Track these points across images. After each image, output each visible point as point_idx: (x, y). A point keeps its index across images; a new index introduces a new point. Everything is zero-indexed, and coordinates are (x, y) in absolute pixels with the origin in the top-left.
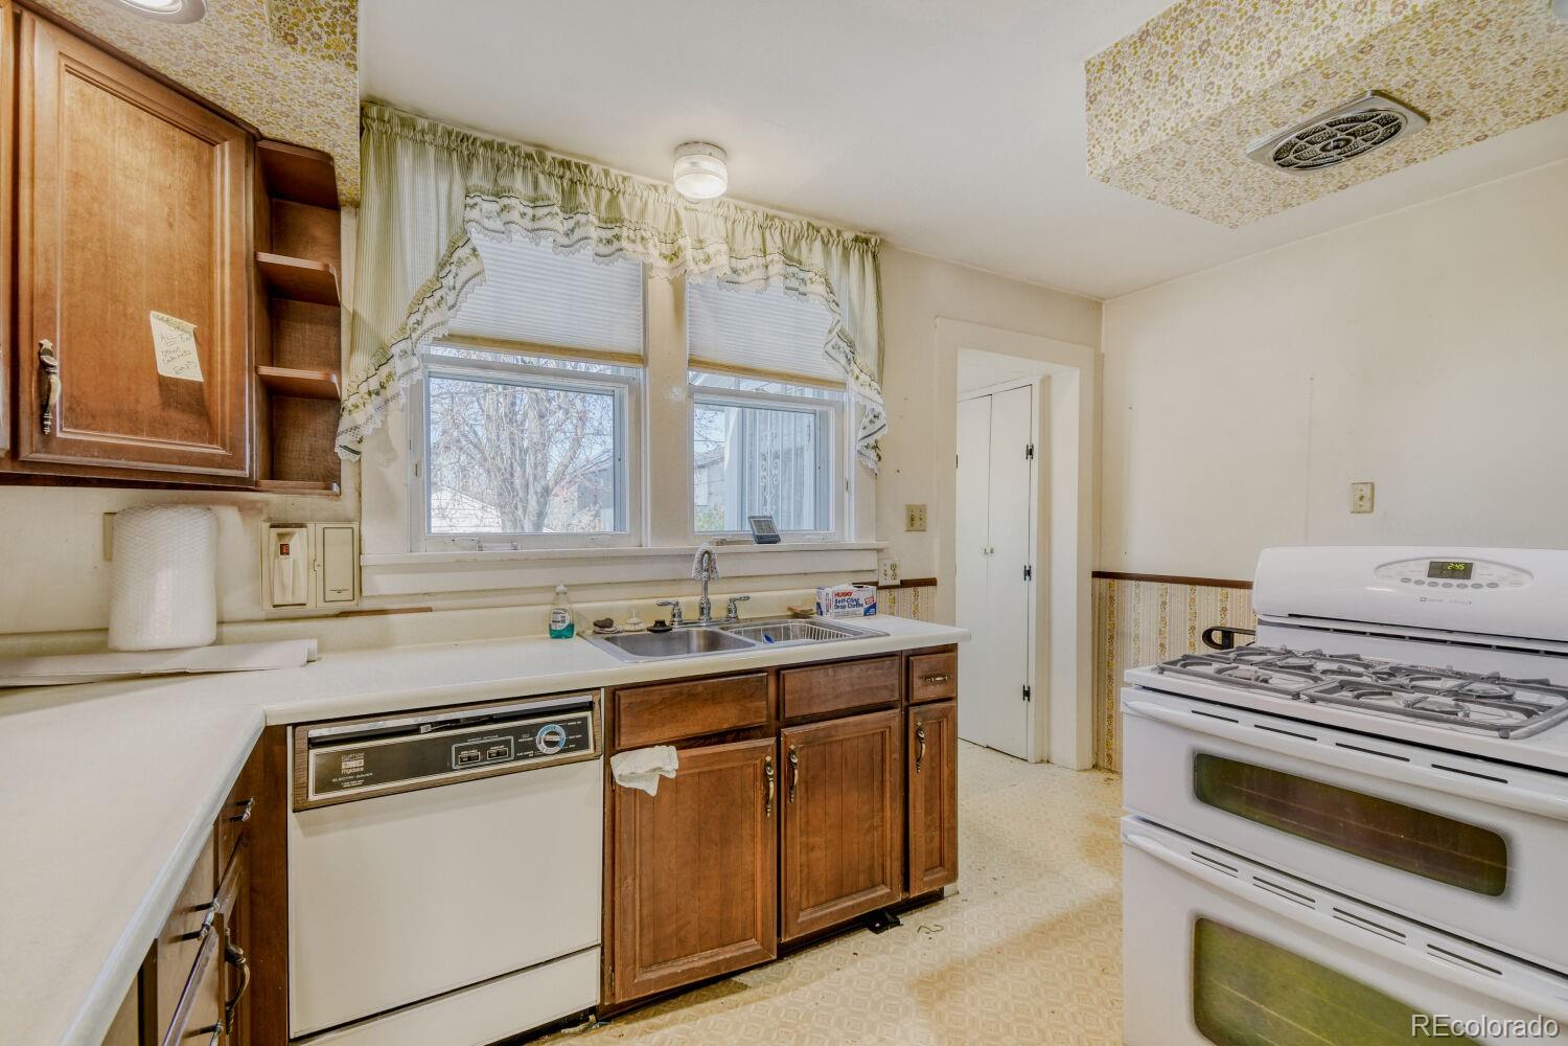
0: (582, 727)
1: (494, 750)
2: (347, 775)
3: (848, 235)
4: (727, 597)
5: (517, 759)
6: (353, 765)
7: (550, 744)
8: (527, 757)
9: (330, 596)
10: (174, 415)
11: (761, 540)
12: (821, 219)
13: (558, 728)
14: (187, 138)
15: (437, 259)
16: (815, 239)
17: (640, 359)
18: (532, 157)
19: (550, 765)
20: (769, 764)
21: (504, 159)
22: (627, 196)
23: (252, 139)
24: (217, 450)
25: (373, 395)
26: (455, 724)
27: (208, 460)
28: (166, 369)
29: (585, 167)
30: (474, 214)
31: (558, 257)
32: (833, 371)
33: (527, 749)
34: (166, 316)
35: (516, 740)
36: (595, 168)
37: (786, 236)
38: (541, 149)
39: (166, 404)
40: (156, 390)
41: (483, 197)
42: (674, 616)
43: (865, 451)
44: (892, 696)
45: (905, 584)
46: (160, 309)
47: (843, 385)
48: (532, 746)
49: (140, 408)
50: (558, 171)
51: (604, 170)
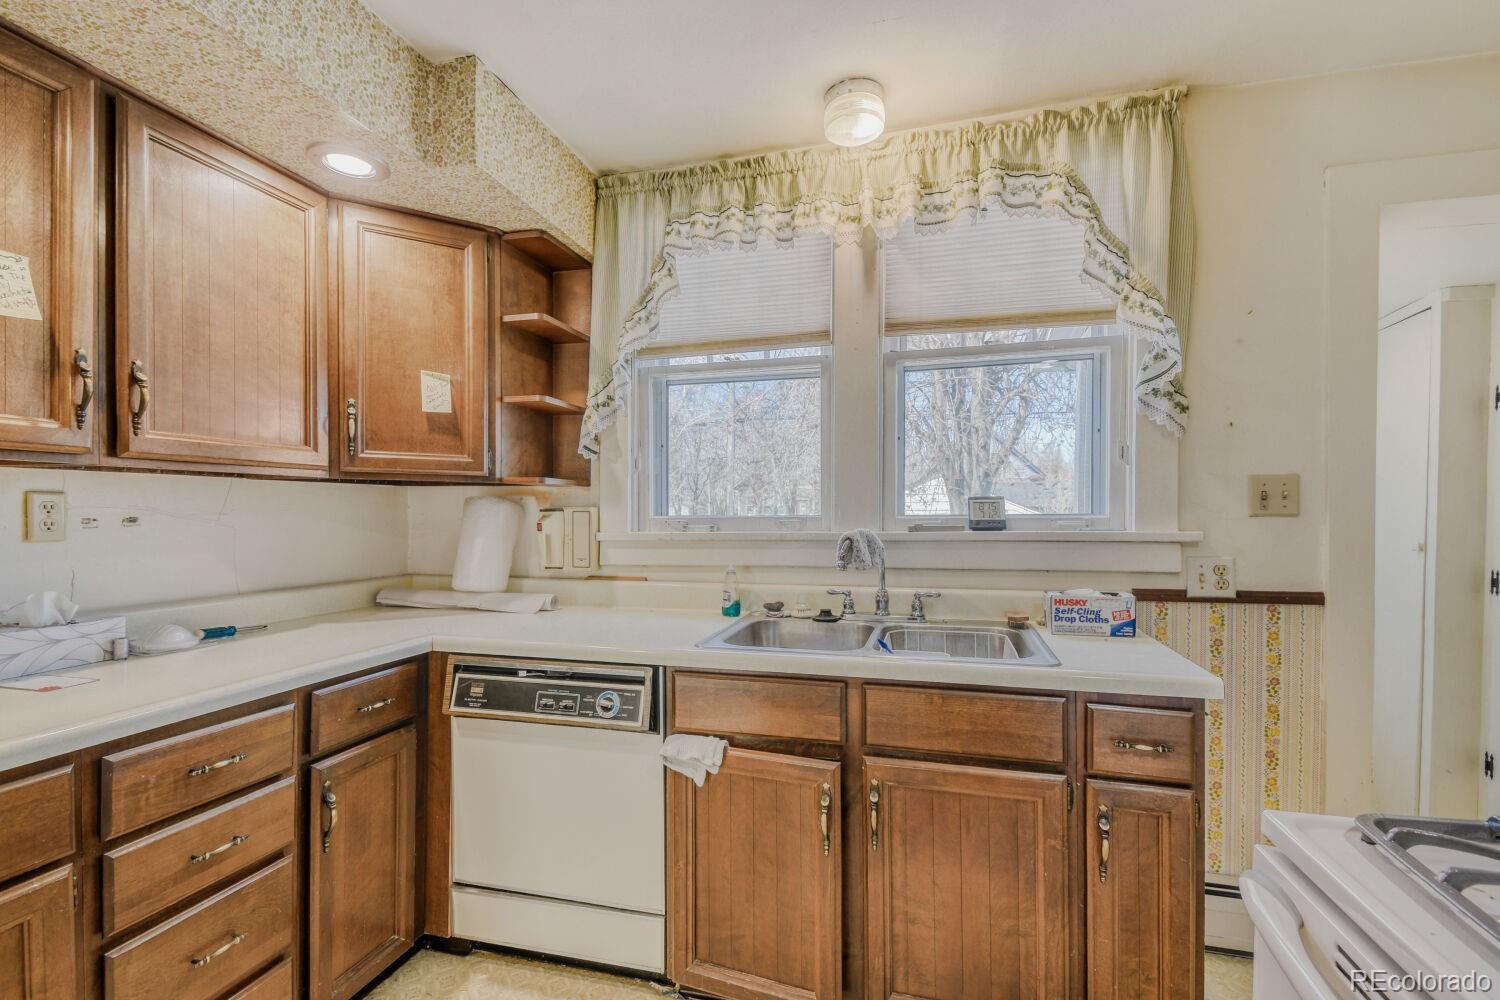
0: (634, 700)
1: (564, 703)
2: (471, 697)
3: (1117, 103)
4: (913, 591)
5: (580, 715)
6: (477, 690)
7: (606, 709)
8: (587, 715)
9: (577, 563)
10: (437, 436)
11: (977, 526)
12: (1068, 99)
13: (615, 697)
14: (445, 250)
15: (643, 285)
16: (1058, 130)
17: (824, 336)
18: (715, 169)
19: (604, 728)
20: (824, 793)
21: (694, 181)
22: (807, 171)
23: (492, 237)
24: (465, 459)
25: (601, 407)
26: (544, 674)
27: (457, 466)
28: (427, 408)
29: (763, 159)
30: (672, 239)
31: (750, 254)
32: (1097, 296)
33: (587, 709)
34: (431, 373)
35: (582, 698)
36: (772, 156)
37: (1009, 143)
38: (723, 158)
39: (432, 430)
40: (425, 420)
41: (681, 221)
42: (845, 607)
43: (1151, 399)
44: (1049, 754)
45: (1244, 597)
46: (426, 368)
47: (1108, 314)
48: (593, 708)
49: (414, 434)
50: (740, 172)
51: (782, 154)
